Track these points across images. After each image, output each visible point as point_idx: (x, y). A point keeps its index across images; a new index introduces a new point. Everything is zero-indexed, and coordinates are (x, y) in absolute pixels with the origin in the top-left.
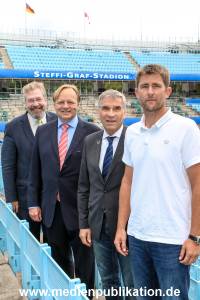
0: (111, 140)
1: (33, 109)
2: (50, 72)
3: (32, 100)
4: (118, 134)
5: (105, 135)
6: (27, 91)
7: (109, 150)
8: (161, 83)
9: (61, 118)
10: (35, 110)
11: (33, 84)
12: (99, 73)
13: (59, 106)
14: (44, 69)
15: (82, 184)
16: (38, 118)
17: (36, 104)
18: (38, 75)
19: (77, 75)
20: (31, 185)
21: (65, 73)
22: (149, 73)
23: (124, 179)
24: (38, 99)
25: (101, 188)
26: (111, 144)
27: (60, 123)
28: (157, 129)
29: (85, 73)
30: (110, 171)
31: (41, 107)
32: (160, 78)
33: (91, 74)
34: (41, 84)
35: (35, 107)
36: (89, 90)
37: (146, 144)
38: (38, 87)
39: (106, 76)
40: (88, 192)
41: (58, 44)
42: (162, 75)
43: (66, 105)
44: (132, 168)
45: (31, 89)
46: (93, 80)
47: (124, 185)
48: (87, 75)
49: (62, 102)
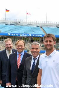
0: (35, 59)
1: (7, 48)
2: (14, 34)
3: (7, 45)
4: (37, 58)
5: (33, 58)
6: (6, 41)
7: (34, 63)
8: (52, 40)
9: (18, 51)
10: (9, 48)
11: (8, 39)
12: (31, 34)
13: (18, 47)
14: (11, 32)
15: (24, 75)
16: (9, 51)
17: (9, 46)
18: (9, 35)
19: (23, 35)
20: (7, 75)
21: (19, 34)
22: (48, 37)
23: (39, 74)
24: (10, 44)
25: (31, 76)
26: (34, 61)
27: (18, 53)
28: (51, 56)
29: (26, 34)
30: (34, 70)
31: (11, 47)
32: (52, 39)
33: (28, 34)
34: (11, 39)
35: (9, 47)
36: (28, 40)
37: (47, 62)
38: (10, 40)
39: (34, 35)
40: (26, 78)
41: (17, 24)
42: (52, 38)
43: (20, 47)
44: (42, 70)
45: (7, 41)
46: (29, 37)
47: (39, 76)
48: (27, 35)
49: (19, 46)
